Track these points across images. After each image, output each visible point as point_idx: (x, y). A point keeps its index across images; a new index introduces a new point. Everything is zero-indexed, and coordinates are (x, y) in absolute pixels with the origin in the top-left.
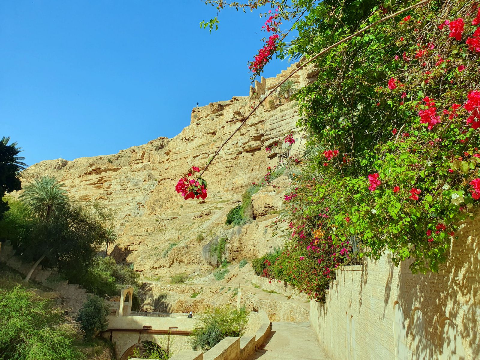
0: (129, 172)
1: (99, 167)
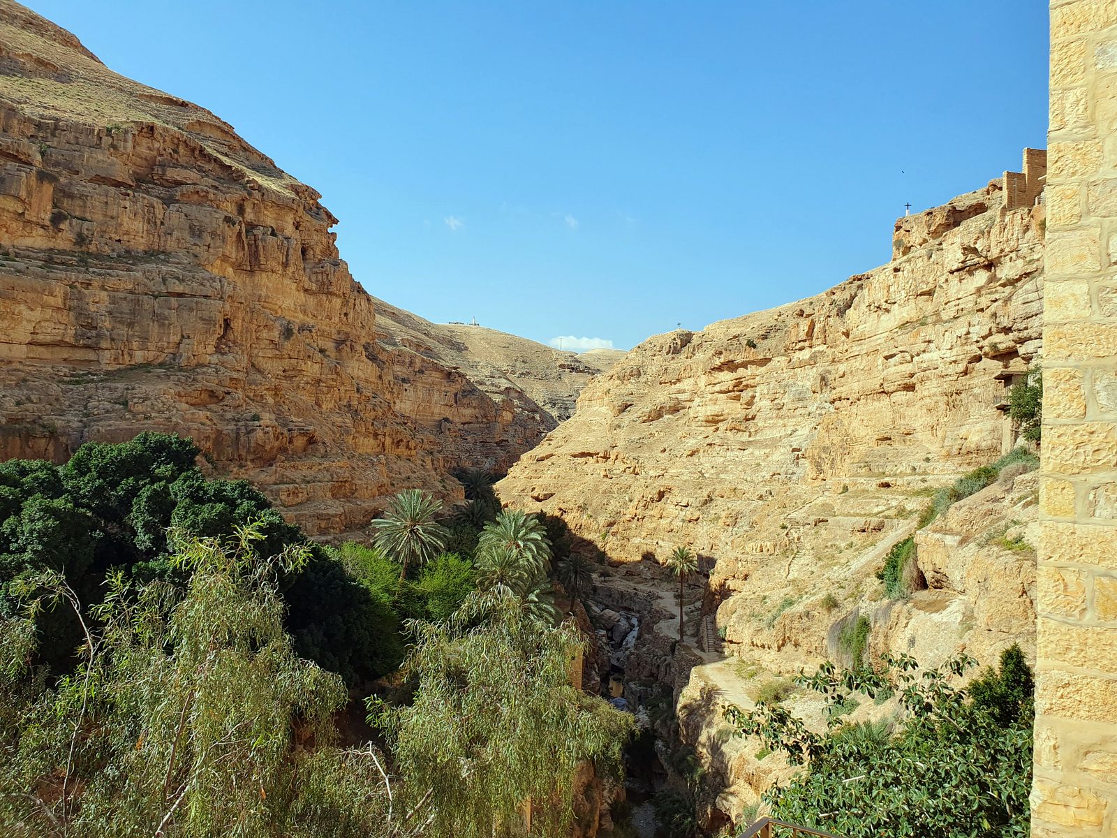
0: (785, 370)
1: (731, 357)
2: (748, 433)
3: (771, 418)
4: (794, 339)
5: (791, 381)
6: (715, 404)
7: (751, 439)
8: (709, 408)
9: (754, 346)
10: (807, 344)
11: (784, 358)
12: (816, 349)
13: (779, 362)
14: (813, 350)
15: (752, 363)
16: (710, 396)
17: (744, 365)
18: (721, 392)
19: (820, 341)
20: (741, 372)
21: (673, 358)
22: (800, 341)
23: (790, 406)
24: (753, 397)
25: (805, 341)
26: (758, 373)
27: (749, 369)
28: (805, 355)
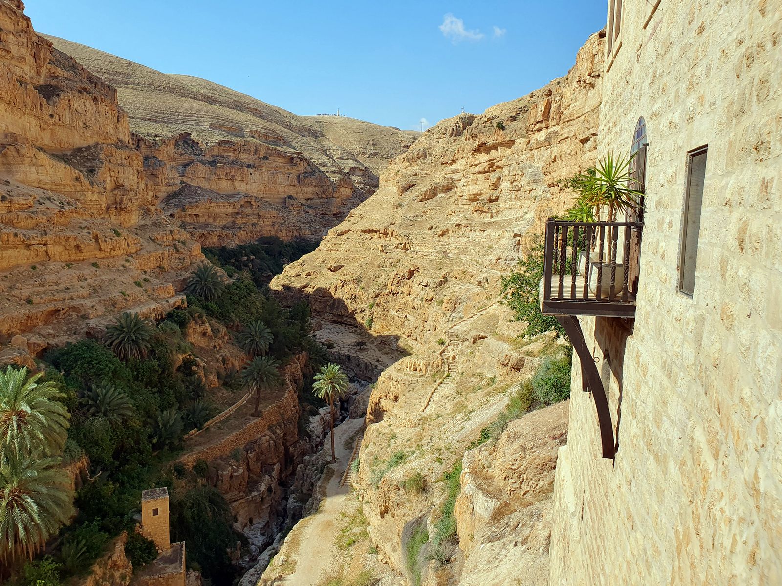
0: (524, 152)
1: (484, 140)
2: (490, 214)
3: (510, 200)
4: (533, 120)
5: (529, 163)
6: (476, 184)
7: (492, 220)
8: (471, 188)
9: (503, 128)
10: (543, 125)
11: (524, 139)
12: (552, 130)
13: (521, 142)
14: (549, 131)
15: (501, 144)
16: (472, 176)
17: (495, 147)
18: (480, 173)
19: (554, 122)
20: (493, 153)
21: (455, 140)
22: (538, 122)
23: (526, 188)
24: (499, 178)
25: (542, 122)
26: (506, 154)
27: (499, 150)
28: (541, 136)
